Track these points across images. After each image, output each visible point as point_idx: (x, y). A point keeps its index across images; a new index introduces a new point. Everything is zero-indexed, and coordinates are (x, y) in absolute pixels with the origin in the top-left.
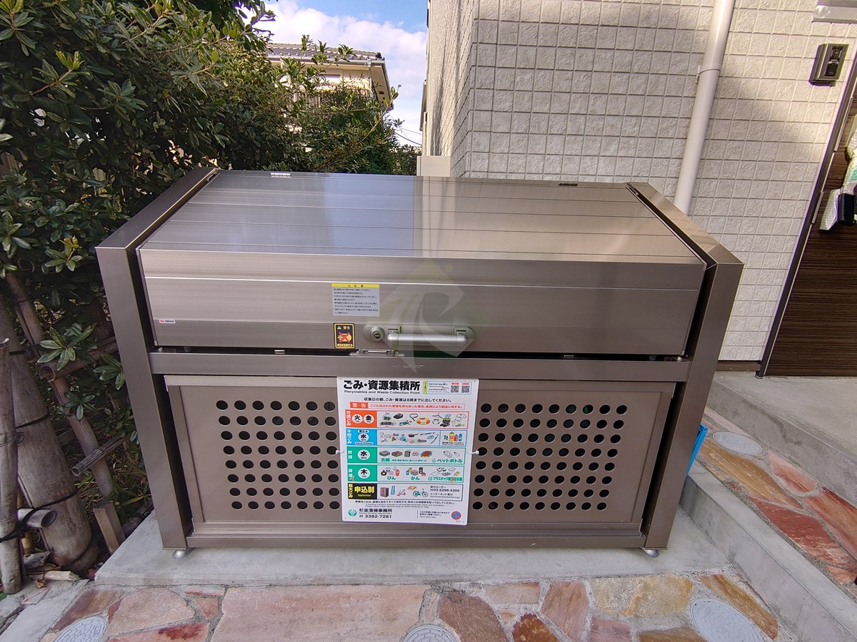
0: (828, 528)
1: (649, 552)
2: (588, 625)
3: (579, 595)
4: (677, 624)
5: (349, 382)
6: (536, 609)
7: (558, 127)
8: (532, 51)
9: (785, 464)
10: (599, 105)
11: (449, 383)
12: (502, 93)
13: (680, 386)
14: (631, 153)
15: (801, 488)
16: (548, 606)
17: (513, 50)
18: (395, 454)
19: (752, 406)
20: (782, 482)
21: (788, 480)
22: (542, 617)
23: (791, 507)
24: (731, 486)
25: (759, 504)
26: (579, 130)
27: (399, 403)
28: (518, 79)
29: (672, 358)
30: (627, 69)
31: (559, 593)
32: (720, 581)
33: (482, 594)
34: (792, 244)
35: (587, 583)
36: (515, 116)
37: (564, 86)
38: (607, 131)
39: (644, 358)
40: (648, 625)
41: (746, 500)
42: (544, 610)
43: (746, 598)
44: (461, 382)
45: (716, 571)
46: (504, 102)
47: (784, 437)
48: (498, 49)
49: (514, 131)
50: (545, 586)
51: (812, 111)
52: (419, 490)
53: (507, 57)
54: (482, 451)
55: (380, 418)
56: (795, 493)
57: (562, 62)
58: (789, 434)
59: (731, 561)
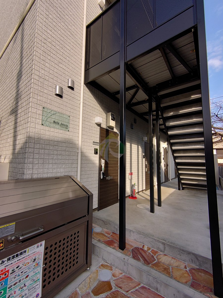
1: (88, 269)
3: (77, 294)
4: (98, 282)
7: (51, 162)
8: (44, 145)
9: (106, 230)
10: (60, 157)
11: (36, 245)
12: (36, 154)
13: (88, 221)
14: (68, 167)
15: (109, 234)
17: (39, 145)
18: (15, 285)
19: (99, 219)
20: (106, 235)
21: (107, 234)
23: (109, 239)
24: (99, 241)
25: (104, 242)
26: (56, 162)
28: (40, 151)
29: (85, 216)
30: (65, 150)
31: (72, 297)
35: (78, 289)
36: (40, 159)
37: (52, 153)
38: (62, 162)
39: (81, 218)
40: (92, 288)
41: (102, 242)
43: (107, 266)
45: (101, 264)
46: (37, 156)
47: (105, 224)
48: (35, 144)
49: (39, 163)
51: (96, 159)
52: (24, 294)
53: (37, 146)
54: (46, 264)
55: (10, 272)
56: (109, 236)
57: (51, 148)
58: (105, 223)
59: (103, 259)
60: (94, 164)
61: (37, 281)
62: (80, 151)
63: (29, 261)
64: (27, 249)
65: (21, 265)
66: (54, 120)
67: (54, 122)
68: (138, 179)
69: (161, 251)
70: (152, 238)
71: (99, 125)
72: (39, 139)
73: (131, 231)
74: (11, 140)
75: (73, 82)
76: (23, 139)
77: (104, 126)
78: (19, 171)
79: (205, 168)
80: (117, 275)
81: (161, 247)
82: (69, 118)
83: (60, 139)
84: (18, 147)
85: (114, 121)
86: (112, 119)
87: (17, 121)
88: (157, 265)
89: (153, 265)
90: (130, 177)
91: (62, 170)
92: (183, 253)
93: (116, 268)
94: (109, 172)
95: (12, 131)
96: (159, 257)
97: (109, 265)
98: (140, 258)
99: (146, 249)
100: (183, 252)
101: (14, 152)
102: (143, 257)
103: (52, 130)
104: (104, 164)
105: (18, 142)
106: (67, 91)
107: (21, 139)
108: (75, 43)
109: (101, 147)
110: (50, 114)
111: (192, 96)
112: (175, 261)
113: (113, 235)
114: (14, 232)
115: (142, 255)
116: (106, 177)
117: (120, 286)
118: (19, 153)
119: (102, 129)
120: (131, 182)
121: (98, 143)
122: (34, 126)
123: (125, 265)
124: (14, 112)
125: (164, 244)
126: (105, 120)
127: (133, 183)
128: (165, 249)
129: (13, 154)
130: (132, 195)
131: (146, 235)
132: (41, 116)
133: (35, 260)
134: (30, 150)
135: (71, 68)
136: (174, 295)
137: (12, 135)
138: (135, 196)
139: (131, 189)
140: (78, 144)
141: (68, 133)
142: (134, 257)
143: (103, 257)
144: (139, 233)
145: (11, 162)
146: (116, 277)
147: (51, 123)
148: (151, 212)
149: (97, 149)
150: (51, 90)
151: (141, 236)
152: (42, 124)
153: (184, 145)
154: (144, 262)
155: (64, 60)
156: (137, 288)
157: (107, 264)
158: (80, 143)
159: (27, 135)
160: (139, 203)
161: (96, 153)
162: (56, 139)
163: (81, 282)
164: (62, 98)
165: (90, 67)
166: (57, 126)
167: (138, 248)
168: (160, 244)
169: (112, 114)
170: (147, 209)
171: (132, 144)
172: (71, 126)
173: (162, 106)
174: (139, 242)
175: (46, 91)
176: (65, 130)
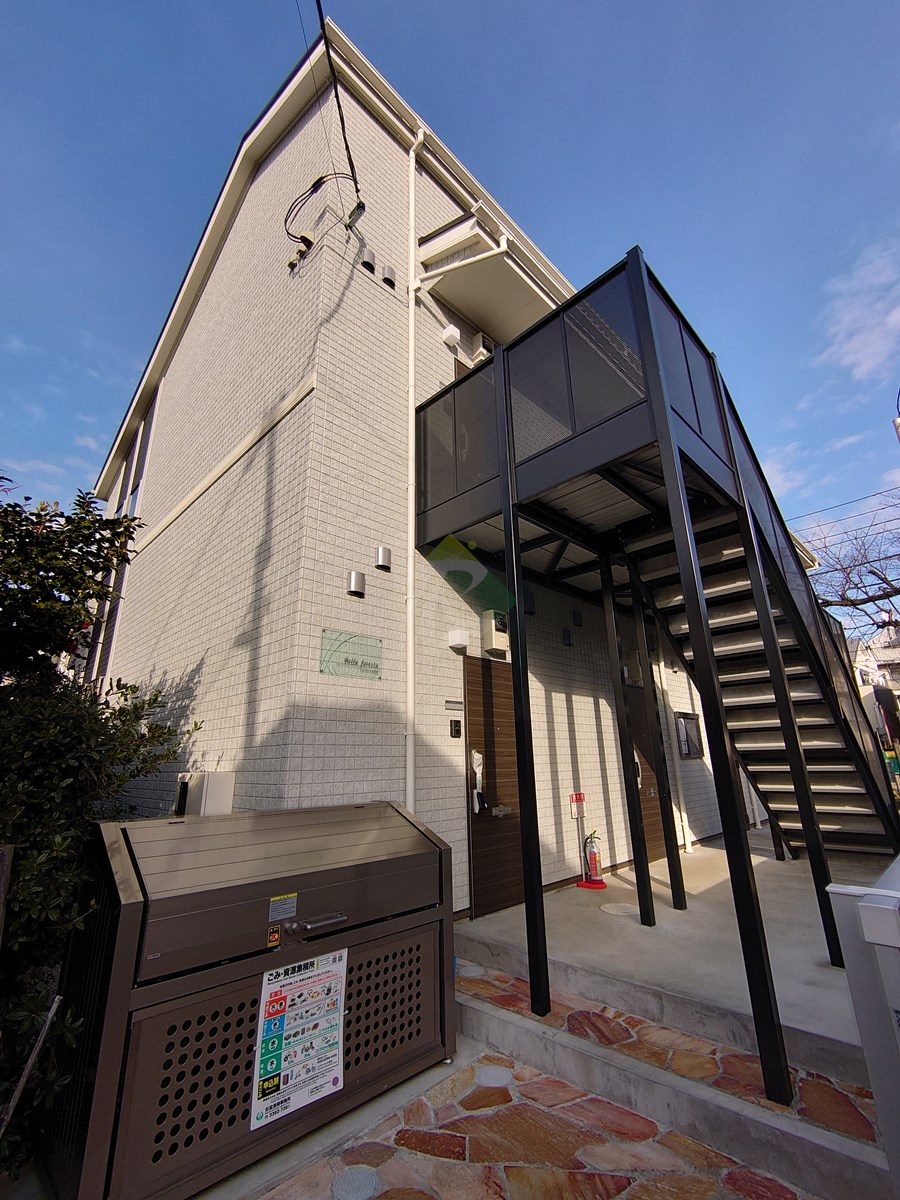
0: (520, 995)
1: (448, 1061)
2: (433, 1115)
3: (422, 1105)
4: (474, 1088)
5: (271, 975)
6: (402, 1126)
7: (340, 765)
8: (324, 723)
9: (497, 973)
10: (360, 751)
11: (331, 956)
12: (308, 747)
13: (441, 921)
14: (380, 778)
15: (506, 982)
16: (407, 1121)
17: (314, 722)
18: (295, 1035)
19: (473, 940)
20: (497, 983)
21: (499, 981)
22: (407, 1127)
23: (504, 993)
24: (476, 996)
25: (491, 999)
26: (352, 766)
27: (302, 983)
28: (317, 738)
29: (434, 906)
30: (372, 732)
31: (410, 1111)
32: (486, 1058)
33: (366, 1140)
34: (465, 823)
35: (424, 1099)
36: (315, 760)
37: (342, 741)
38: (366, 766)
39: (423, 909)
40: (460, 1097)
41: (483, 1000)
42: (406, 1124)
43: (499, 1059)
44: (337, 954)
45: (483, 1054)
46: (309, 752)
47: (494, 953)
48: (306, 722)
49: (315, 769)
50: (400, 1113)
51: (455, 751)
52: (310, 1067)
53: (311, 726)
54: (350, 1009)
55: (289, 1003)
56: (504, 986)
57: (340, 729)
58: (493, 951)
59: (488, 1044)
60: (450, 766)
61: (333, 1044)
62: (410, 732)
63: (318, 989)
64: (315, 959)
65: (305, 993)
66: (346, 655)
67: (346, 660)
68: (608, 815)
69: (653, 1020)
70: (627, 983)
71: (460, 650)
72: (314, 707)
73: (567, 967)
74: (239, 713)
75: (388, 553)
76: (278, 711)
77: (475, 651)
78: (268, 791)
79: (787, 768)
80: (526, 1078)
81: (653, 1005)
82: (380, 645)
83: (359, 704)
84: (262, 731)
85: (505, 632)
86: (497, 630)
87: (258, 663)
88: (635, 1047)
89: (624, 1046)
90: (575, 809)
91: (366, 787)
92: (709, 1017)
93: (525, 1063)
94: (499, 791)
95: (245, 688)
96: (644, 1032)
97: (504, 1056)
98: (590, 1032)
99: (610, 1014)
100: (709, 1014)
101: (251, 743)
102: (597, 1030)
103: (342, 680)
104: (481, 767)
105: (260, 717)
106: (375, 577)
107: (270, 714)
108: (391, 456)
109: (469, 714)
110: (337, 643)
111: (725, 552)
112: (687, 1039)
113: (517, 984)
114: (294, 914)
115: (597, 1028)
116: (490, 808)
117: (533, 1096)
118: (265, 745)
119: (469, 661)
120: (581, 828)
121: (461, 703)
122: (303, 679)
123: (546, 1049)
124: (250, 639)
125: (658, 996)
126: (477, 634)
127: (588, 833)
128: (662, 1012)
129: (248, 746)
130: (586, 874)
131: (610, 978)
132: (318, 652)
133: (329, 990)
134: (297, 737)
135: (381, 518)
136: (668, 1105)
137: (243, 698)
138: (599, 878)
139: (582, 854)
140: (406, 713)
141: (378, 684)
142: (571, 1030)
143: (487, 1038)
144: (592, 972)
145: (240, 771)
146: (524, 1081)
147: (338, 664)
148: (643, 923)
149: (459, 722)
150: (340, 584)
151: (598, 978)
152: (321, 671)
153: (749, 692)
154: (597, 1040)
155: (367, 504)
156: (578, 1100)
157: (500, 1055)
158: (409, 708)
159: (288, 701)
160: (610, 900)
161: (456, 733)
162: (351, 704)
163: (431, 1085)
164: (363, 597)
165: (429, 506)
166: (354, 670)
167: (589, 1013)
168: (649, 997)
169: (495, 614)
170: (632, 917)
171: (574, 697)
172: (385, 664)
173: (644, 578)
174: (594, 1000)
175: (328, 591)
176: (372, 679)
